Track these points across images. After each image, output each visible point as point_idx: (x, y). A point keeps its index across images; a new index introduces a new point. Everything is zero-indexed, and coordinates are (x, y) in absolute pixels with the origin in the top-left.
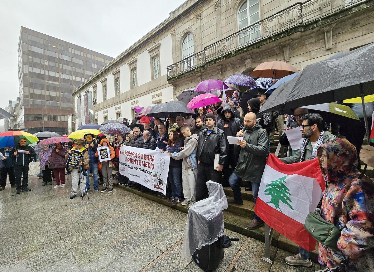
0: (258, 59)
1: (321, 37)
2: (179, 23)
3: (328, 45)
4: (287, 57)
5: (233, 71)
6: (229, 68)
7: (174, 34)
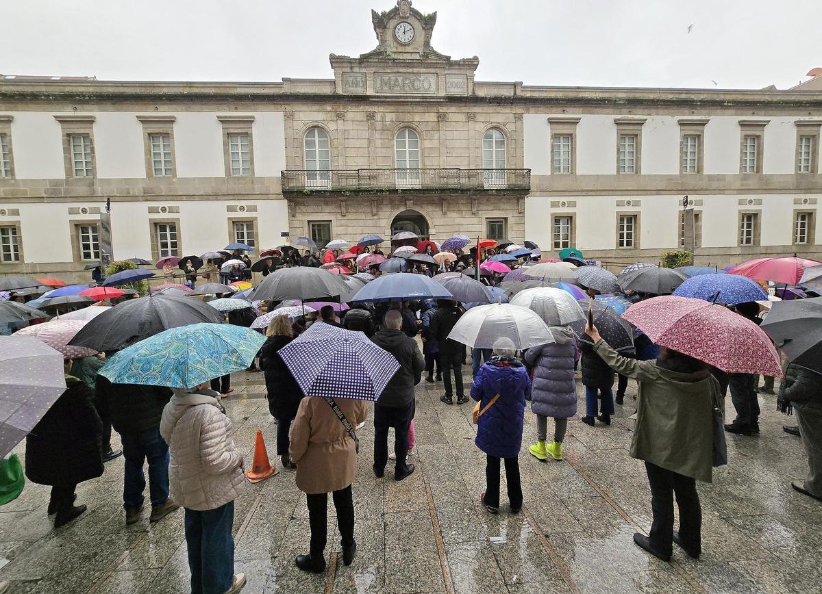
0: (419, 203)
1: (469, 201)
2: (303, 104)
3: (474, 210)
4: (445, 209)
5: (392, 207)
6: (385, 202)
7: (289, 117)
